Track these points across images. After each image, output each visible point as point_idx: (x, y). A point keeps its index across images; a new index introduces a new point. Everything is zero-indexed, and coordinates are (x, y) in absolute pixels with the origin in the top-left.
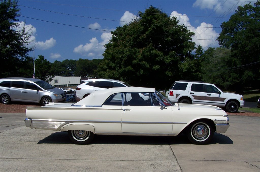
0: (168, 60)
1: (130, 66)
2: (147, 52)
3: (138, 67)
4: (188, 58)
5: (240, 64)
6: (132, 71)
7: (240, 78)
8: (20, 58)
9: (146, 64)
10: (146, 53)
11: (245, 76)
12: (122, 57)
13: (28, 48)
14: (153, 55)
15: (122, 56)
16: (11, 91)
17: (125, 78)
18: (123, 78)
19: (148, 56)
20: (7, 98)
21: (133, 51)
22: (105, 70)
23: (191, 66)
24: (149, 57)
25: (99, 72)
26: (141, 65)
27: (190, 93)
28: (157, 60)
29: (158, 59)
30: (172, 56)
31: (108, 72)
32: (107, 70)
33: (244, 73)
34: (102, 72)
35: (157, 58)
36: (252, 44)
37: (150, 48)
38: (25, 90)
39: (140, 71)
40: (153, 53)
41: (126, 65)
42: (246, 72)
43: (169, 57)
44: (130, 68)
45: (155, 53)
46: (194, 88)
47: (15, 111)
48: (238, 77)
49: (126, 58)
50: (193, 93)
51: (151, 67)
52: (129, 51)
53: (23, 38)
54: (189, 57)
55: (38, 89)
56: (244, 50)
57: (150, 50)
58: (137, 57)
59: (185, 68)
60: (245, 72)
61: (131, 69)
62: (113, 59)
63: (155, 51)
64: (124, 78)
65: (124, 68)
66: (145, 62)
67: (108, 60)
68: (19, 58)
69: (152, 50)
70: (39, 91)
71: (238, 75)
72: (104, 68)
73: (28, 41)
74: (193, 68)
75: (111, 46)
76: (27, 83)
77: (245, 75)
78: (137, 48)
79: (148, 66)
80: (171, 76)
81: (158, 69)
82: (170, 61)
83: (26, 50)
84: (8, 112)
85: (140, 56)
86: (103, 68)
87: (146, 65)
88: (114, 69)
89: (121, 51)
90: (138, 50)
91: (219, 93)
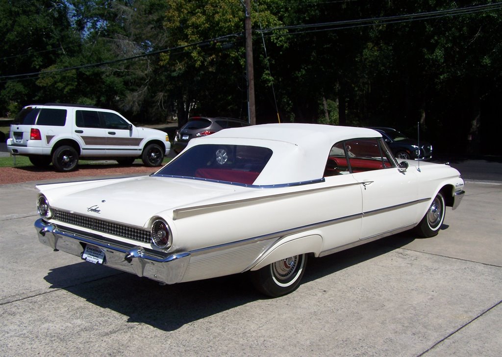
46: (83, 120)
50: (81, 132)
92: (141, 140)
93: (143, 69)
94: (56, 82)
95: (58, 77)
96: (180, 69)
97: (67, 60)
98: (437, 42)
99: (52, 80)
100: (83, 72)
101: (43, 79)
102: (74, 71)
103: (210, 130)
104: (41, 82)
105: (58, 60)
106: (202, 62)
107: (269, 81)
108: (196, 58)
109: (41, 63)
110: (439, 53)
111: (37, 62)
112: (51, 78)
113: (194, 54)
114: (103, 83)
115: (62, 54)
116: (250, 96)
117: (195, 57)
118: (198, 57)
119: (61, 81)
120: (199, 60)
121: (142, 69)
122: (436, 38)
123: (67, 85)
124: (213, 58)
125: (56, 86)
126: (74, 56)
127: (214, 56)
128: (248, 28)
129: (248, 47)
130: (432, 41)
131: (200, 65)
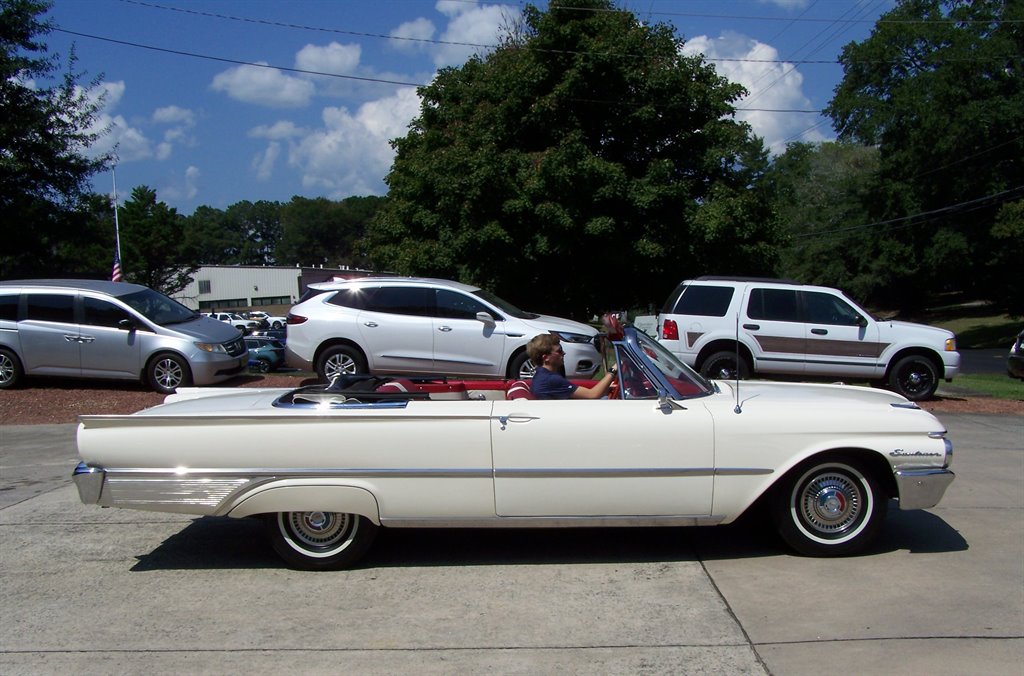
0: (645, 194)
1: (496, 222)
2: (561, 164)
3: (525, 225)
4: (723, 186)
5: (916, 205)
6: (504, 241)
7: (920, 258)
8: (59, 199)
9: (558, 213)
10: (558, 168)
11: (937, 252)
12: (463, 187)
13: (86, 161)
14: (586, 176)
15: (460, 184)
16: (23, 335)
17: (478, 271)
18: (468, 271)
19: (564, 180)
20: (8, 364)
21: (506, 163)
22: (397, 241)
23: (735, 218)
24: (571, 184)
25: (372, 246)
26: (539, 216)
27: (746, 327)
28: (603, 197)
29: (605, 191)
30: (659, 179)
31: (410, 246)
32: (406, 241)
33: (934, 239)
34: (387, 249)
35: (601, 189)
36: (963, 127)
37: (571, 148)
38: (80, 330)
39: (535, 242)
40: (585, 167)
41: (478, 219)
42: (941, 235)
43: (650, 183)
44: (494, 232)
45: (593, 168)
46: (761, 307)
47: (41, 416)
48: (911, 255)
49: (479, 193)
50: (756, 328)
51: (580, 222)
52: (489, 164)
53: (65, 118)
54: (725, 184)
55: (133, 324)
56: (933, 152)
57: (573, 158)
58: (521, 184)
59: (712, 224)
60: (937, 236)
61: (501, 232)
62: (427, 195)
63: (593, 162)
64: (473, 270)
65: (471, 230)
66: (555, 206)
67: (409, 201)
68: (53, 200)
69: (581, 158)
70: (138, 332)
71: (909, 249)
72: (394, 233)
73: (87, 132)
74: (742, 225)
75: (420, 143)
76: (87, 299)
77: (937, 246)
78: (521, 151)
79: (567, 221)
80: (658, 256)
81: (604, 232)
82: (651, 198)
83: (81, 168)
84: (15, 422)
85: (534, 184)
86: (391, 233)
87: (558, 216)
88: (432, 234)
89: (459, 164)
90: (526, 157)
92: (885, 345)
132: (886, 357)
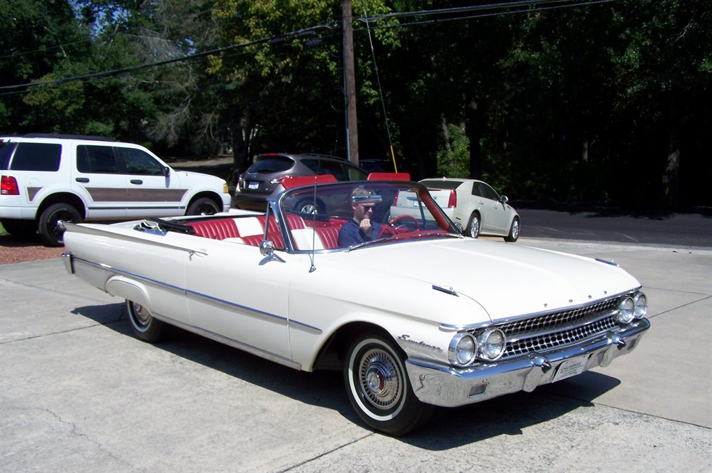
46: (90, 161)
50: (87, 181)
91: (165, 173)
92: (184, 191)
93: (182, 80)
94: (53, 100)
95: (57, 92)
96: (238, 78)
97: (68, 66)
98: (629, 39)
99: (48, 96)
100: (94, 84)
101: (34, 95)
102: (80, 83)
103: (293, 174)
104: (31, 99)
105: (56, 67)
106: (272, 69)
107: (371, 96)
108: (262, 63)
109: (31, 71)
110: (632, 54)
111: (26, 69)
112: (45, 93)
113: (260, 57)
114: (124, 100)
115: (62, 58)
116: (349, 120)
117: (261, 61)
118: (266, 61)
119: (61, 98)
120: (267, 66)
121: (180, 80)
122: (628, 32)
123: (70, 103)
124: (288, 63)
125: (53, 105)
126: (79, 61)
127: (288, 60)
128: (347, 15)
129: (346, 44)
130: (623, 36)
131: (268, 73)
132: (185, 201)
